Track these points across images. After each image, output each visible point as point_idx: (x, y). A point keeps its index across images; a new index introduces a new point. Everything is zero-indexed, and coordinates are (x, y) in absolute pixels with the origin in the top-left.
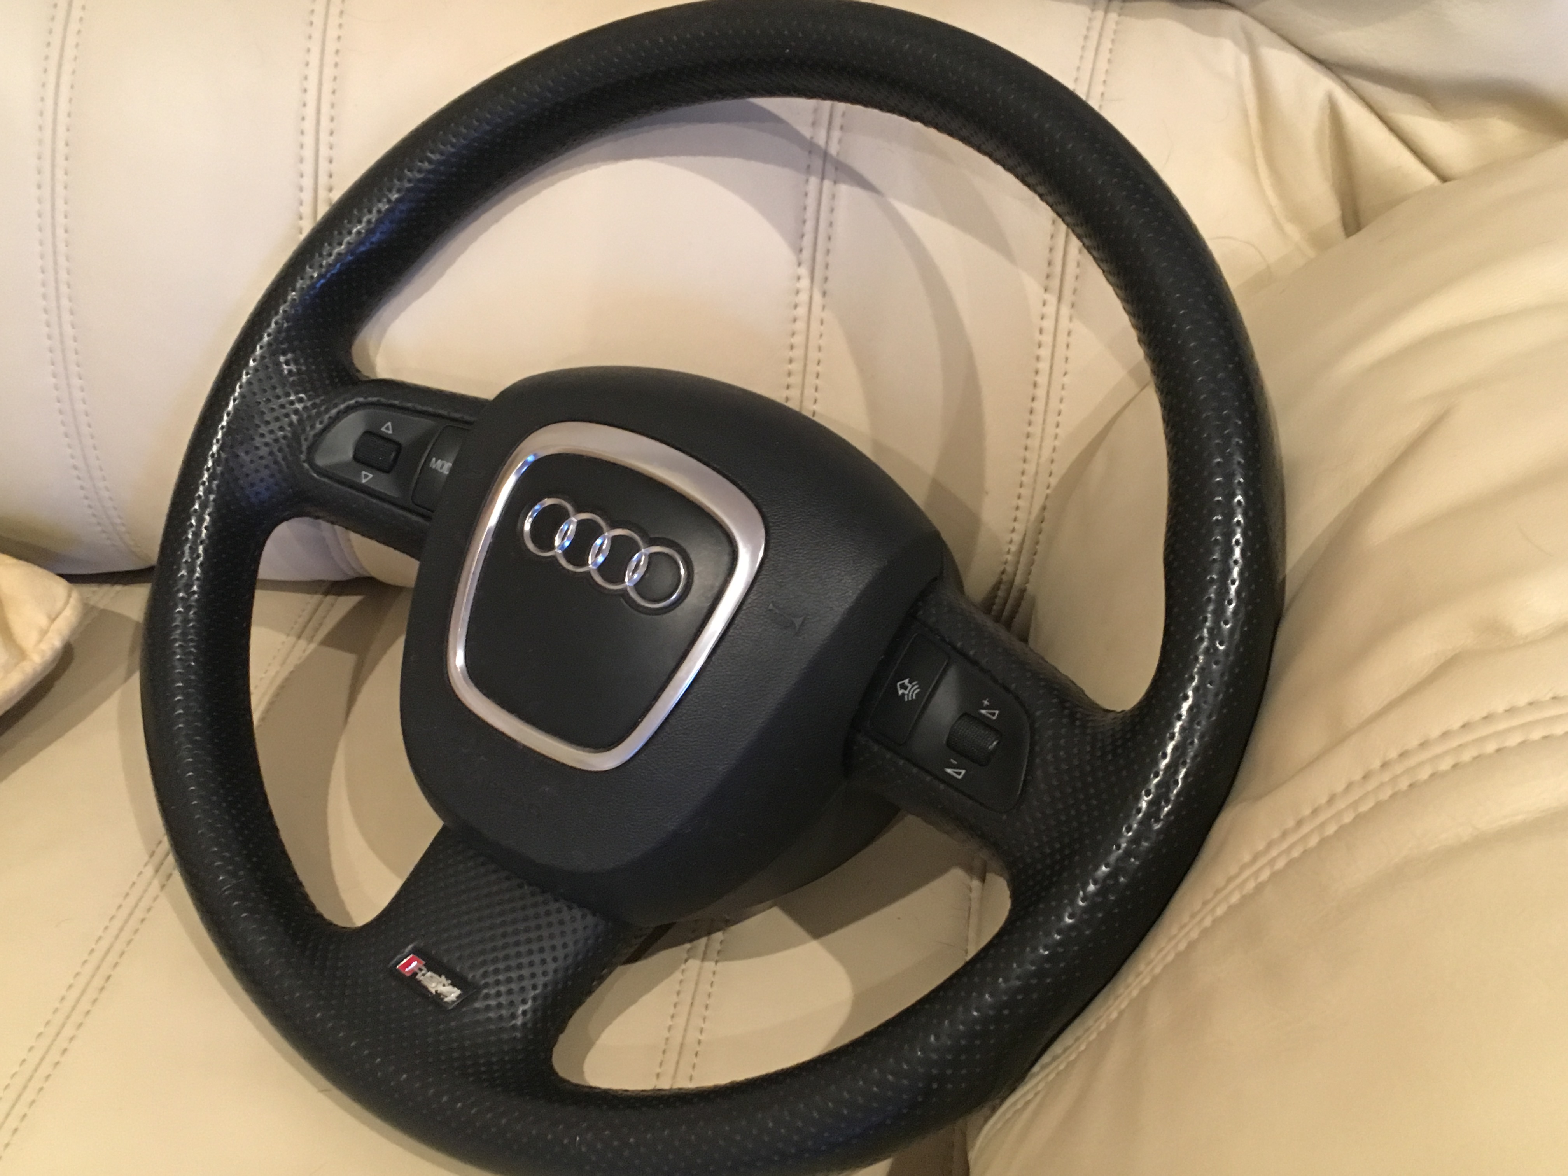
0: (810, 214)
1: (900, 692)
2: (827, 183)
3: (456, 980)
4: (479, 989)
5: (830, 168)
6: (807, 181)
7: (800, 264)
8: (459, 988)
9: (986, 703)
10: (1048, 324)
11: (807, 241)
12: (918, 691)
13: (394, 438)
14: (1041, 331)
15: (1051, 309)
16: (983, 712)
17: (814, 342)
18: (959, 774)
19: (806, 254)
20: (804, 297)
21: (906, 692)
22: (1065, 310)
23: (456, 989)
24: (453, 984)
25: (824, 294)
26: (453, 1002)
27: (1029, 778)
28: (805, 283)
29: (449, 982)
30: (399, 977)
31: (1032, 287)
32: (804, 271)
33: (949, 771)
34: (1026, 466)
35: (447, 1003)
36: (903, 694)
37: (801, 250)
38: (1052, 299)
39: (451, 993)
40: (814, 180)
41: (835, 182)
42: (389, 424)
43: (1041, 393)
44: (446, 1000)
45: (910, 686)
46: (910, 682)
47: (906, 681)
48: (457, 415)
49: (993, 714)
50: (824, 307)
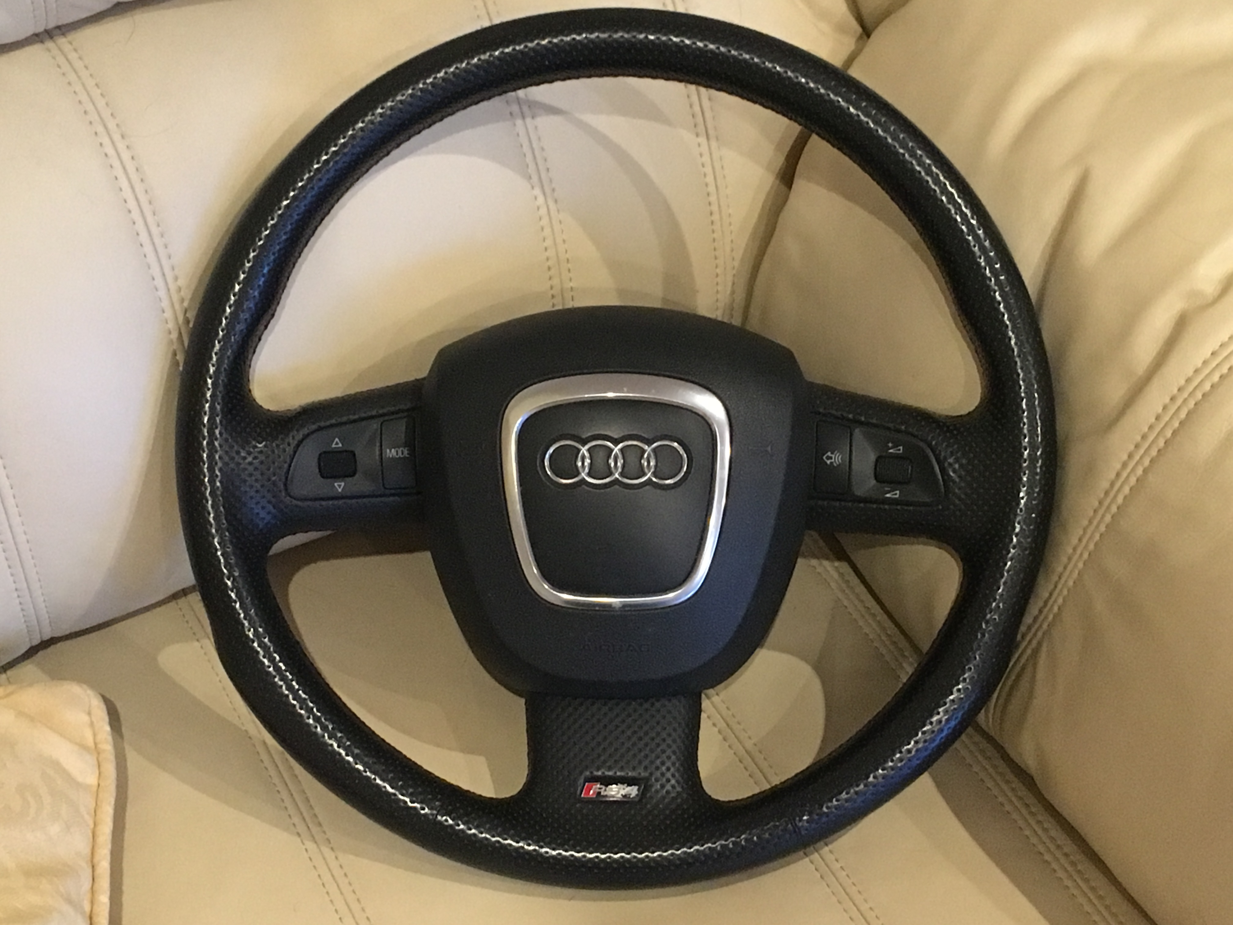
0: (526, 148)
1: (828, 462)
2: (528, 120)
3: (629, 782)
4: (647, 779)
5: (525, 109)
6: (515, 125)
7: (533, 188)
8: (635, 785)
9: (890, 445)
10: (706, 159)
11: (532, 169)
12: (840, 457)
13: (345, 448)
14: (703, 166)
15: (704, 148)
16: (891, 451)
17: (559, 240)
18: (896, 494)
19: (535, 178)
20: (543, 211)
21: (833, 460)
22: (714, 144)
23: (633, 787)
24: (629, 785)
25: (556, 201)
26: (637, 795)
27: (946, 477)
28: (541, 200)
29: (626, 785)
30: (590, 801)
31: (687, 136)
32: (537, 191)
33: (888, 495)
34: (717, 261)
35: (633, 798)
36: (831, 463)
37: (530, 178)
38: (702, 140)
39: (633, 791)
40: (519, 122)
41: (533, 118)
42: (337, 440)
43: (715, 208)
44: (631, 796)
45: (833, 456)
46: (832, 453)
47: (829, 454)
48: (385, 411)
49: (899, 450)
50: (558, 211)
